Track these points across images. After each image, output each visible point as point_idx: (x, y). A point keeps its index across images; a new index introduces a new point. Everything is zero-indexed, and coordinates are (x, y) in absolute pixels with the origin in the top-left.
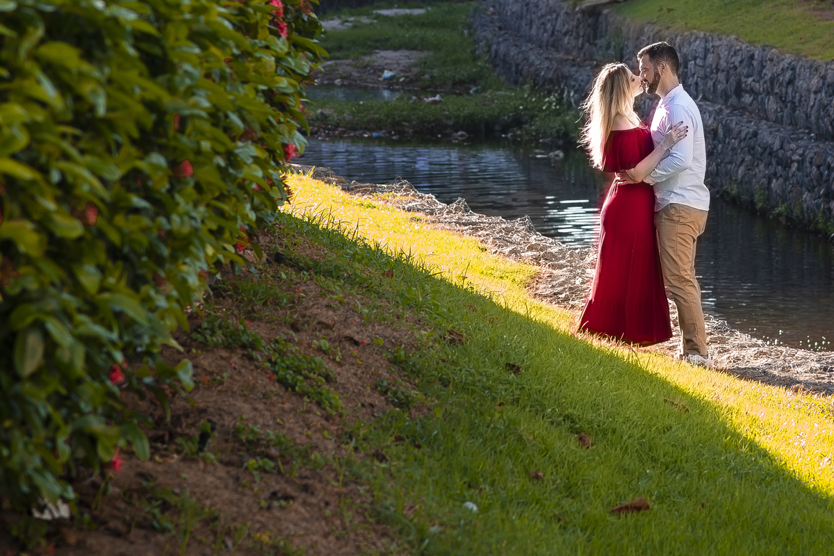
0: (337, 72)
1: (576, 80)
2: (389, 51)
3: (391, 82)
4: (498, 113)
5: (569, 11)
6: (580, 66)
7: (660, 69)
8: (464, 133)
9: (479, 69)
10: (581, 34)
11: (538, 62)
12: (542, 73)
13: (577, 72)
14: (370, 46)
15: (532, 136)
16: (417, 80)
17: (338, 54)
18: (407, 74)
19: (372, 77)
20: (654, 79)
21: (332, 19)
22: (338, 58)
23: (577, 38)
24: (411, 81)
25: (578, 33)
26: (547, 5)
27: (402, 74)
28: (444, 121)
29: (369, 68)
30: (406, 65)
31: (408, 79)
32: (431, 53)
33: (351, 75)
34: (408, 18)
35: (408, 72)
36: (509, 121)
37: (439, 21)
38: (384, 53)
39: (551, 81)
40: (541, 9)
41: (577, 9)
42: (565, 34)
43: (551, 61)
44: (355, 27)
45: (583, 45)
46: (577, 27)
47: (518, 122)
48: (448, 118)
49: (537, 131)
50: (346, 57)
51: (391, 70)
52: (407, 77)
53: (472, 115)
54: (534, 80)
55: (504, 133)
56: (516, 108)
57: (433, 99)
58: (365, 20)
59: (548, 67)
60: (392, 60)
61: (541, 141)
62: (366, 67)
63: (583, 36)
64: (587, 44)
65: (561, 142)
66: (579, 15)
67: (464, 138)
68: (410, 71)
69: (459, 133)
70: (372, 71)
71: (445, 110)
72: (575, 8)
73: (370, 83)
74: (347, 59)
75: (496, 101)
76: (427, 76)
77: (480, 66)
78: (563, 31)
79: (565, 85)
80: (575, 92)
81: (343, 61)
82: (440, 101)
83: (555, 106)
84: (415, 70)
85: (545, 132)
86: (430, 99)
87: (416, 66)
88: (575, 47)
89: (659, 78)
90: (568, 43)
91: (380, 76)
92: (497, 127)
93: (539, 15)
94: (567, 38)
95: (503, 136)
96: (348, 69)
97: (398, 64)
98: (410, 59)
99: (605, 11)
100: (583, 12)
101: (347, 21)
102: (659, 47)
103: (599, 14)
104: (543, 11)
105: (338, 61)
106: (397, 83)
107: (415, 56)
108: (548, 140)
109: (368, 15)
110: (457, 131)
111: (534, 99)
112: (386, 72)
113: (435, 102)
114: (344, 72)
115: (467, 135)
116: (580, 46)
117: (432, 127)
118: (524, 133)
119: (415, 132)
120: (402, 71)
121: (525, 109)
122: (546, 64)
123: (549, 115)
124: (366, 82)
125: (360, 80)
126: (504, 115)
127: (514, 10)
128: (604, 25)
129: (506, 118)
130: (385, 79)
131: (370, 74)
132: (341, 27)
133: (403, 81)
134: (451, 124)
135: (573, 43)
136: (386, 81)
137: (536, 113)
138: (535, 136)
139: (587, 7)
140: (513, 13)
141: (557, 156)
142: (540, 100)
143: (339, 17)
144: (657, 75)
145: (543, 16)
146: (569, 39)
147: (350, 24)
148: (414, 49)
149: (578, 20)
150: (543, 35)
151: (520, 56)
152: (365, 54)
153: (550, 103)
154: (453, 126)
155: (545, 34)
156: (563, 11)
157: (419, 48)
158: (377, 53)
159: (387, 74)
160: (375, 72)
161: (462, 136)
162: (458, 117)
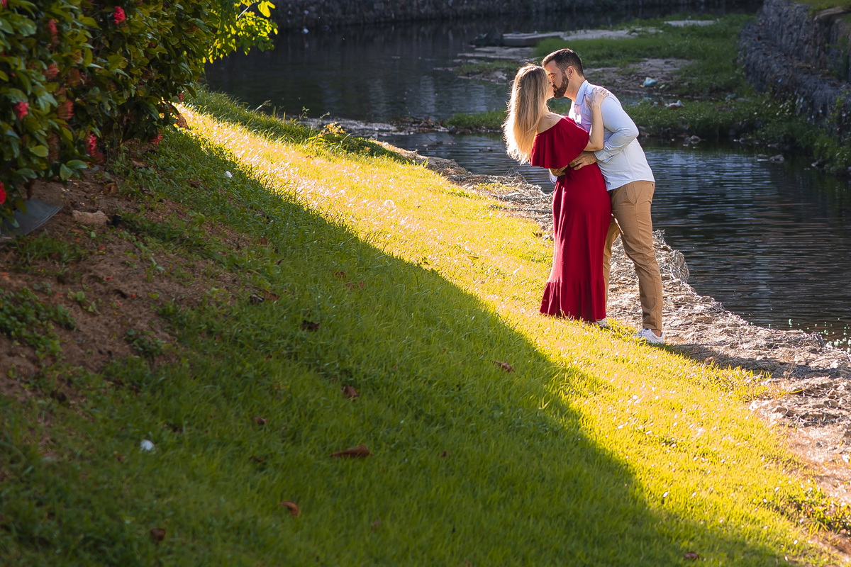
0: (602, 79)
1: (805, 87)
2: (658, 60)
3: (652, 89)
4: (733, 119)
5: (809, 21)
6: (812, 74)
7: (567, 73)
8: (697, 137)
9: (735, 77)
10: (819, 43)
11: (778, 70)
12: (780, 81)
13: (808, 79)
14: (639, 55)
15: (762, 141)
16: (676, 88)
17: (607, 62)
18: (668, 82)
19: (634, 84)
20: (563, 84)
21: (622, 29)
22: (607, 66)
23: (815, 47)
24: (671, 88)
25: (815, 42)
26: (794, 16)
27: (663, 82)
28: (680, 125)
29: (633, 75)
30: (669, 72)
31: (668, 87)
32: (696, 62)
33: (615, 81)
34: (693, 28)
35: (669, 80)
36: (743, 126)
37: (722, 32)
38: (651, 62)
39: (787, 89)
40: (789, 20)
41: (816, 19)
42: (806, 43)
43: (788, 69)
44: (640, 36)
45: (819, 53)
46: (815, 36)
47: (751, 127)
48: (684, 122)
49: (766, 136)
50: (614, 65)
51: (653, 78)
52: (666, 84)
53: (707, 120)
54: (774, 87)
55: (736, 139)
56: (751, 114)
57: (673, 104)
58: (652, 30)
59: (785, 75)
60: (656, 67)
61: (769, 146)
62: (630, 74)
63: (820, 45)
64: (823, 53)
65: (787, 148)
66: (817, 25)
67: (696, 142)
68: (672, 79)
69: (692, 138)
70: (635, 78)
71: (682, 115)
72: (814, 18)
73: (632, 90)
74: (615, 67)
75: (733, 107)
76: (686, 84)
77: (737, 74)
78: (805, 40)
79: (798, 92)
80: (805, 99)
81: (610, 69)
82: (680, 107)
83: (789, 112)
84: (676, 78)
85: (773, 138)
86: (670, 105)
87: (678, 73)
88: (812, 56)
89: (568, 82)
90: (808, 52)
91: (642, 83)
92: (732, 133)
93: (788, 24)
94: (807, 47)
95: (735, 140)
96: (613, 75)
97: (662, 72)
98: (675, 67)
99: (837, 21)
100: (820, 21)
101: (634, 31)
102: (564, 52)
103: (833, 23)
104: (791, 21)
105: (606, 69)
106: (657, 90)
107: (680, 64)
108: (775, 146)
109: (658, 26)
110: (690, 136)
111: (769, 106)
112: (647, 78)
113: (674, 107)
114: (609, 79)
115: (700, 140)
116: (817, 54)
117: (668, 131)
118: (755, 138)
119: (651, 136)
120: (663, 78)
121: (760, 115)
122: (784, 72)
123: (781, 121)
124: (628, 89)
125: (622, 87)
126: (739, 121)
127: (773, 20)
128: (835, 33)
129: (740, 123)
130: (646, 86)
131: (633, 81)
132: (627, 36)
133: (664, 88)
134: (687, 128)
135: (812, 51)
136: (647, 88)
137: (769, 119)
138: (764, 141)
139: (824, 16)
140: (773, 23)
141: (778, 160)
142: (775, 106)
143: (629, 27)
144: (565, 79)
145: (791, 26)
146: (808, 48)
147: (636, 34)
148: (682, 58)
149: (816, 29)
150: (790, 44)
151: (765, 64)
152: (633, 62)
153: (784, 110)
154: (689, 130)
155: (792, 43)
156: (805, 20)
157: (687, 57)
158: (646, 61)
159: (648, 81)
160: (638, 79)
161: (695, 140)
162: (693, 122)
